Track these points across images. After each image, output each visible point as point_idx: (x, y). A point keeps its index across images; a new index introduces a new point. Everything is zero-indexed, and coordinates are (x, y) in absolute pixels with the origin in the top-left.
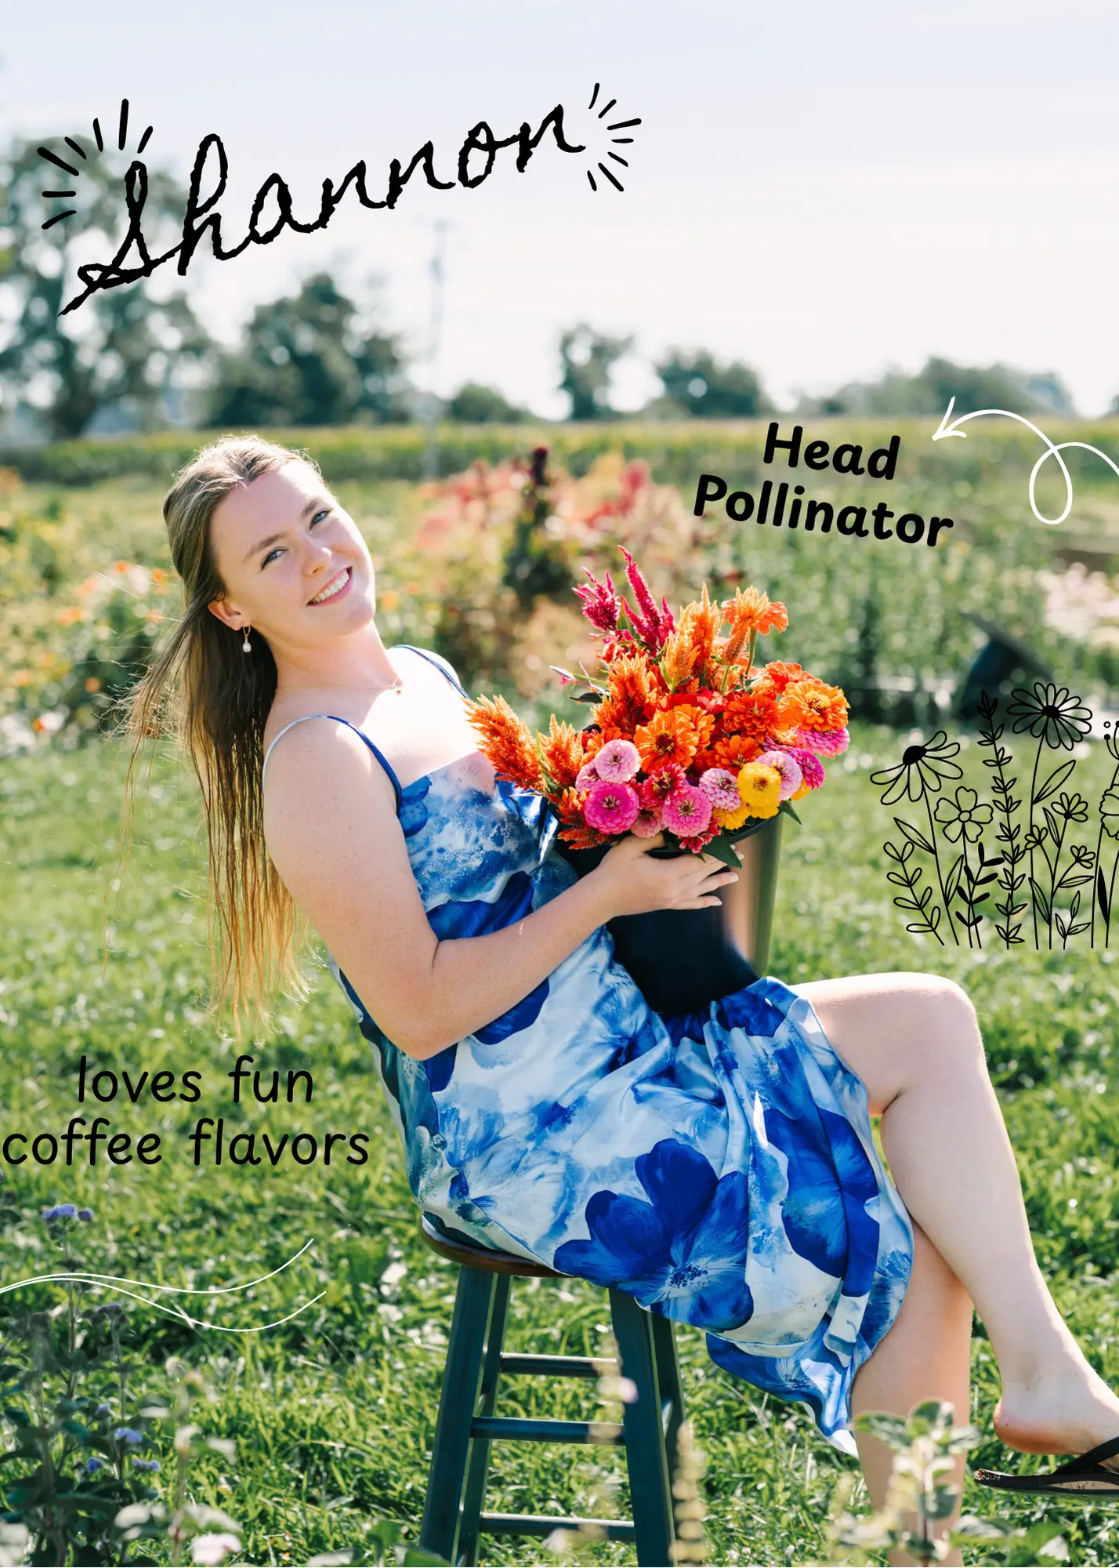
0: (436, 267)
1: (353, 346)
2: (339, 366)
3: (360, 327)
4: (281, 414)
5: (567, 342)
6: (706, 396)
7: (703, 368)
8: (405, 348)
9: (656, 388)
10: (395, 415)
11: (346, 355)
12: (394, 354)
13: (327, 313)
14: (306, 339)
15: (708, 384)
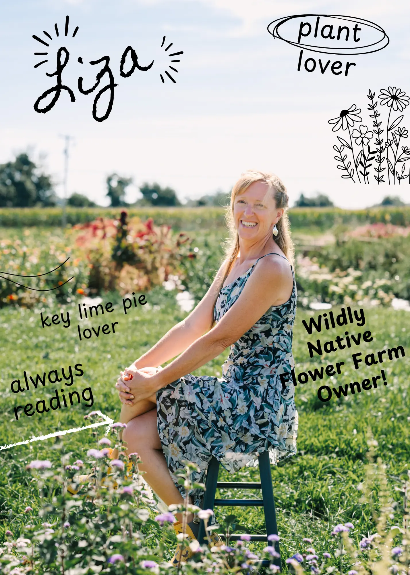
0: (66, 152)
1: (35, 179)
2: (30, 186)
3: (37, 172)
4: (9, 203)
5: (109, 180)
6: (158, 199)
7: (156, 189)
8: (53, 180)
9: (140, 196)
10: (49, 204)
11: (32, 182)
12: (49, 182)
13: (25, 168)
14: (18, 177)
15: (158, 195)
